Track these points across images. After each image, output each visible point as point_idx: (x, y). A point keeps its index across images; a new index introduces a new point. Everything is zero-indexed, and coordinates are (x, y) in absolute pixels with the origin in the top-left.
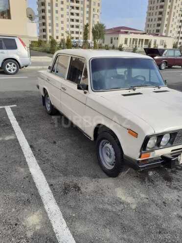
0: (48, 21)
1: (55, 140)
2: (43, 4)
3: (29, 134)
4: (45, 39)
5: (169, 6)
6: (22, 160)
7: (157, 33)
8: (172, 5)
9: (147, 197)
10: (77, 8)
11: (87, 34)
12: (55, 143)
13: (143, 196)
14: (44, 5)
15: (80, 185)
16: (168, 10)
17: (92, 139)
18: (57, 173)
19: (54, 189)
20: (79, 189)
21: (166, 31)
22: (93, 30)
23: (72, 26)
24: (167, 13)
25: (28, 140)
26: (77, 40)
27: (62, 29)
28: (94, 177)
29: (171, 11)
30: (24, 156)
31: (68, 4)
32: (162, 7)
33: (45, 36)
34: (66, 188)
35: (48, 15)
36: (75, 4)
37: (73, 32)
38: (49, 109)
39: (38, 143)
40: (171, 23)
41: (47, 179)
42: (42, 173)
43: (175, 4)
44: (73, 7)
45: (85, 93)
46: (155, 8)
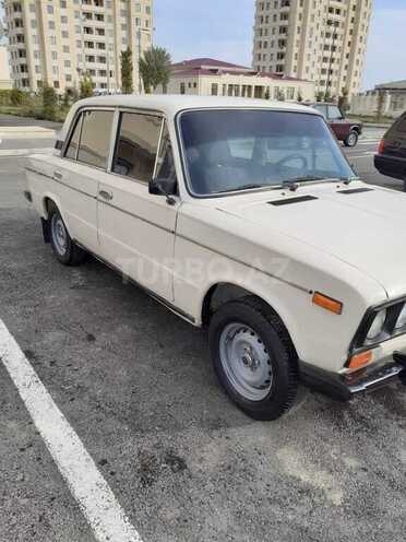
0: (33, 47)
1: (90, 331)
2: (18, 7)
3: (19, 320)
4: (27, 89)
5: (300, 15)
6: (9, 395)
7: (279, 73)
8: (306, 11)
9: (362, 464)
10: (100, 17)
11: (128, 73)
12: (91, 338)
13: (351, 462)
14: (20, 10)
15: (181, 453)
16: (298, 23)
17: (198, 322)
18: (112, 424)
19: (112, 473)
20: (182, 465)
21: (298, 69)
22: (141, 63)
23: (91, 59)
24: (296, 30)
25: (18, 338)
26: (104, 90)
27: (67, 64)
28: (217, 427)
29: (304, 25)
30: (12, 382)
31: (76, 7)
32: (285, 16)
33: (26, 82)
34: (145, 468)
35: (31, 32)
36: (92, 8)
37: (92, 72)
38: (62, 252)
39: (45, 342)
40: (307, 51)
41: (86, 445)
42: (70, 430)
43: (311, 11)
44: (88, 15)
45: (171, 202)
46: (271, 19)
